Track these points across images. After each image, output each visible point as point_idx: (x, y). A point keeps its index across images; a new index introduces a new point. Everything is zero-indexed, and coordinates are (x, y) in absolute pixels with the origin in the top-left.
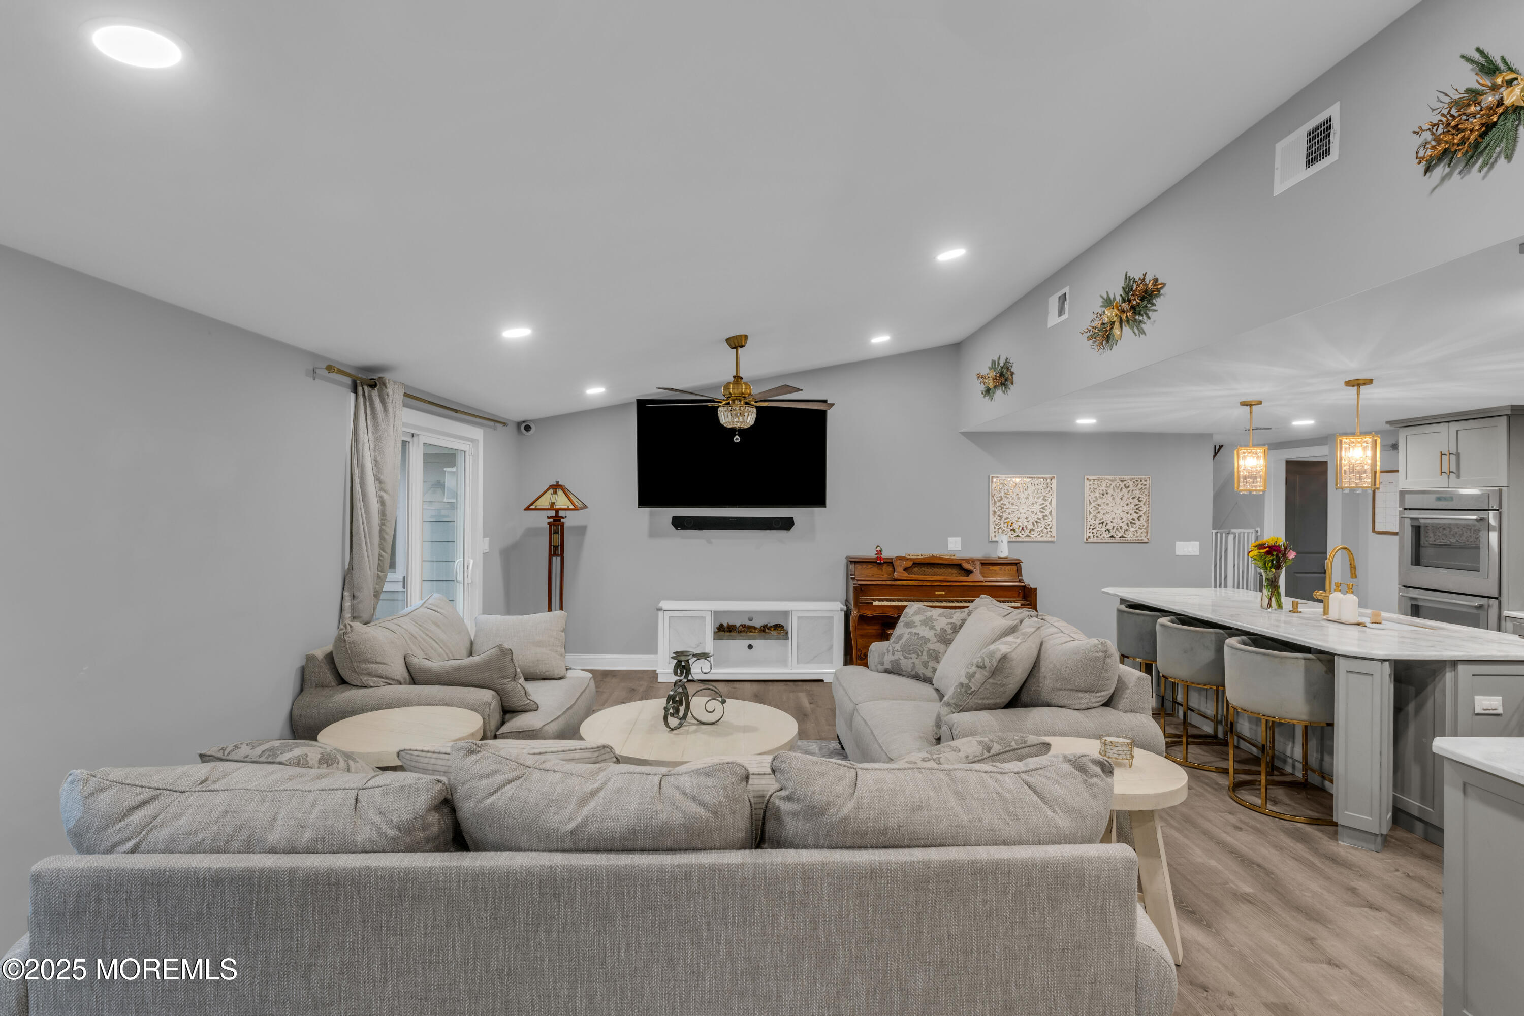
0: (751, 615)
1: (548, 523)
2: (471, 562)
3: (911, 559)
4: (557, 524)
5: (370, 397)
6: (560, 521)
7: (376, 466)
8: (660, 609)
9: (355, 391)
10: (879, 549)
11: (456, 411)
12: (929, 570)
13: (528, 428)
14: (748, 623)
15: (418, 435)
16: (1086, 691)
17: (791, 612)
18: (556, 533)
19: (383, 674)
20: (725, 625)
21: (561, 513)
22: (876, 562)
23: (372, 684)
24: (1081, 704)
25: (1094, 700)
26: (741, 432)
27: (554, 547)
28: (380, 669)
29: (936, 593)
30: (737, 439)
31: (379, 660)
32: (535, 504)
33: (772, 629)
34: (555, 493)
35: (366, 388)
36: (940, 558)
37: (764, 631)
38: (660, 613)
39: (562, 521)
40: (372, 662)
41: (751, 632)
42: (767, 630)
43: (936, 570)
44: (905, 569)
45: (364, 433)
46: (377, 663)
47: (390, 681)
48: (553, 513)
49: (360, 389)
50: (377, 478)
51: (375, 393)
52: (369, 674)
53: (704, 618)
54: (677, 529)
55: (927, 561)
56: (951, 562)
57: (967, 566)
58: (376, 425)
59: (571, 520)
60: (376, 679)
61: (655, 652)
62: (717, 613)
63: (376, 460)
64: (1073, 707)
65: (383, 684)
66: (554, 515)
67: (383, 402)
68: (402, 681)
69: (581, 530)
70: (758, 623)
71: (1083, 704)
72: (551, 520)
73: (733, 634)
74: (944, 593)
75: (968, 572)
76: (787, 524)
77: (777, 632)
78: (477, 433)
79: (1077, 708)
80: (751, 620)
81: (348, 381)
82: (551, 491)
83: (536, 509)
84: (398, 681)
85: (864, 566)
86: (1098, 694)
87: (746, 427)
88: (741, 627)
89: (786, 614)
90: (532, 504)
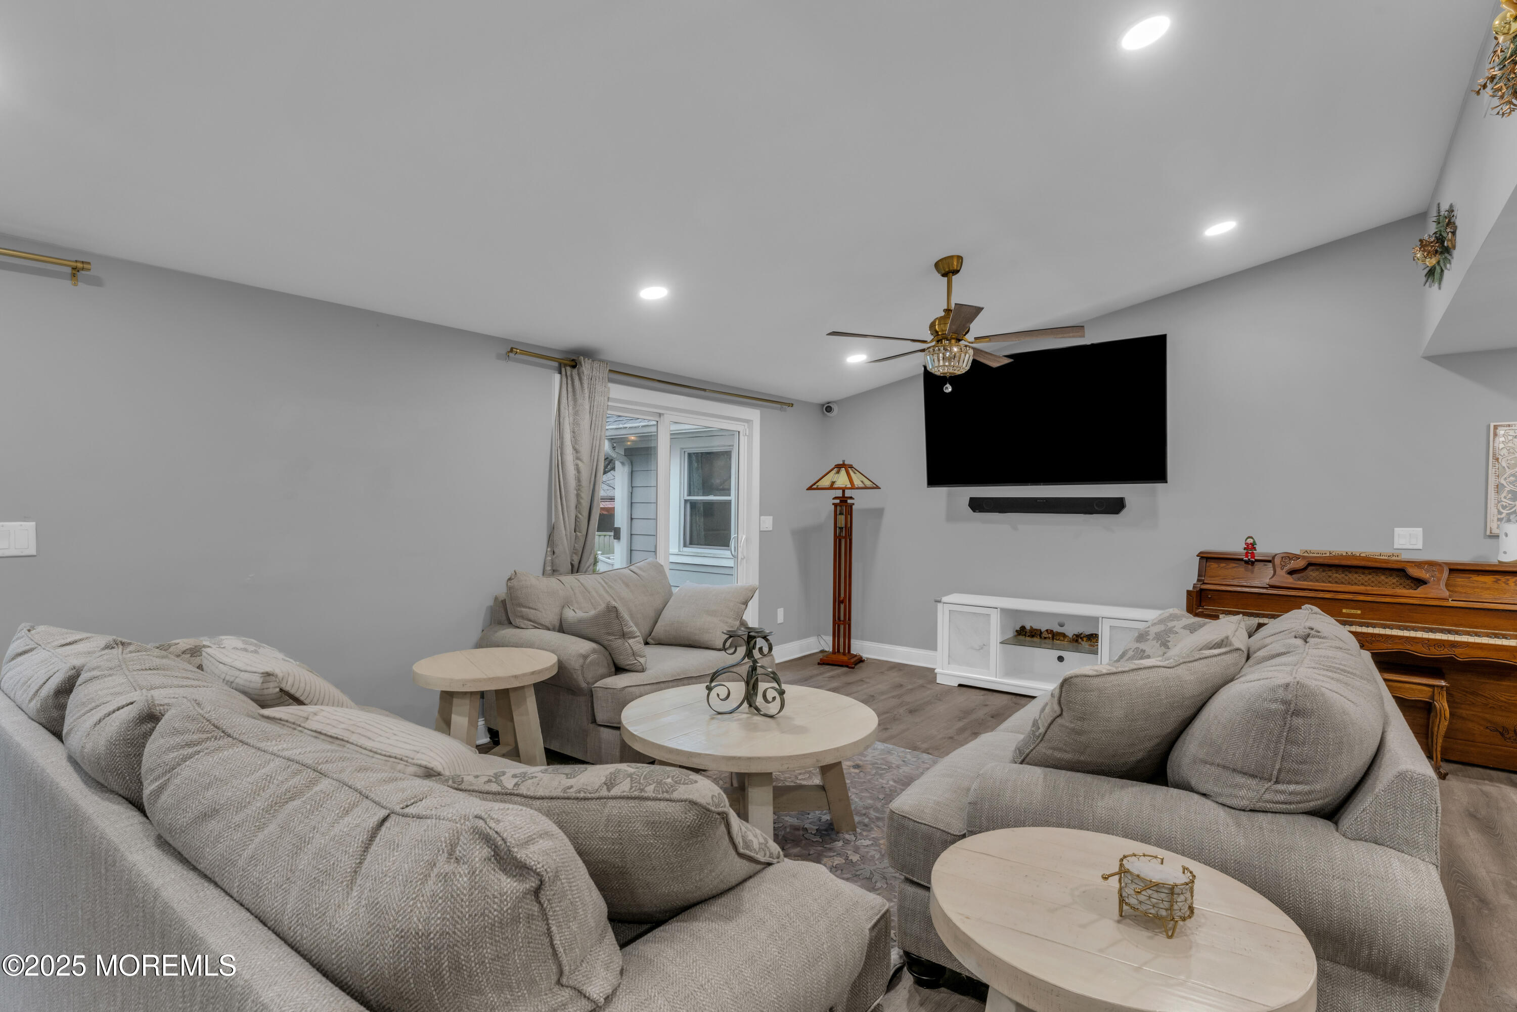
0: (1062, 619)
1: (833, 504)
2: (744, 537)
3: (1304, 557)
4: (843, 506)
5: (571, 375)
6: (846, 501)
7: (574, 437)
8: (940, 602)
9: (560, 373)
10: (1250, 541)
11: (704, 390)
12: (1339, 576)
13: (829, 409)
14: (1057, 629)
15: (663, 414)
16: (1253, 776)
17: (1100, 619)
18: (841, 514)
19: (533, 618)
20: (1028, 627)
21: (848, 493)
22: (1242, 560)
23: (523, 626)
24: (1236, 797)
25: (1267, 796)
26: (954, 379)
27: (839, 528)
28: (531, 613)
29: (1344, 611)
30: (948, 389)
31: (531, 605)
32: (817, 484)
33: (1085, 639)
34: (838, 472)
35: (568, 369)
36: (1366, 558)
37: (1077, 641)
38: (940, 606)
39: (849, 501)
40: (526, 607)
41: (1059, 640)
42: (1080, 640)
43: (1354, 577)
44: (1291, 572)
45: (565, 408)
46: (529, 608)
47: (538, 625)
48: (839, 493)
49: (563, 370)
50: (575, 449)
51: (575, 371)
52: (523, 617)
53: (989, 615)
54: (974, 511)
55: (1336, 562)
56: (1389, 566)
57: (1414, 572)
58: (575, 400)
59: (860, 501)
60: (526, 622)
61: (934, 648)
62: (1007, 613)
63: (574, 432)
64: (1220, 800)
65: (531, 627)
66: (841, 496)
67: (580, 379)
68: (551, 627)
69: (878, 513)
70: (1070, 630)
71: (1243, 798)
72: (838, 501)
73: (1035, 639)
74: (1359, 612)
75: (1420, 582)
76: (1115, 506)
77: (1089, 643)
78: (754, 414)
79: (1228, 803)
80: (1061, 625)
81: (556, 364)
82: (836, 470)
83: (818, 489)
84: (546, 626)
85: (1223, 565)
86: (1280, 787)
87: (959, 373)
88: (1046, 633)
89: (1095, 620)
90: (814, 484)
